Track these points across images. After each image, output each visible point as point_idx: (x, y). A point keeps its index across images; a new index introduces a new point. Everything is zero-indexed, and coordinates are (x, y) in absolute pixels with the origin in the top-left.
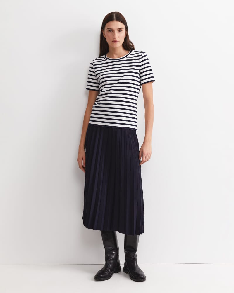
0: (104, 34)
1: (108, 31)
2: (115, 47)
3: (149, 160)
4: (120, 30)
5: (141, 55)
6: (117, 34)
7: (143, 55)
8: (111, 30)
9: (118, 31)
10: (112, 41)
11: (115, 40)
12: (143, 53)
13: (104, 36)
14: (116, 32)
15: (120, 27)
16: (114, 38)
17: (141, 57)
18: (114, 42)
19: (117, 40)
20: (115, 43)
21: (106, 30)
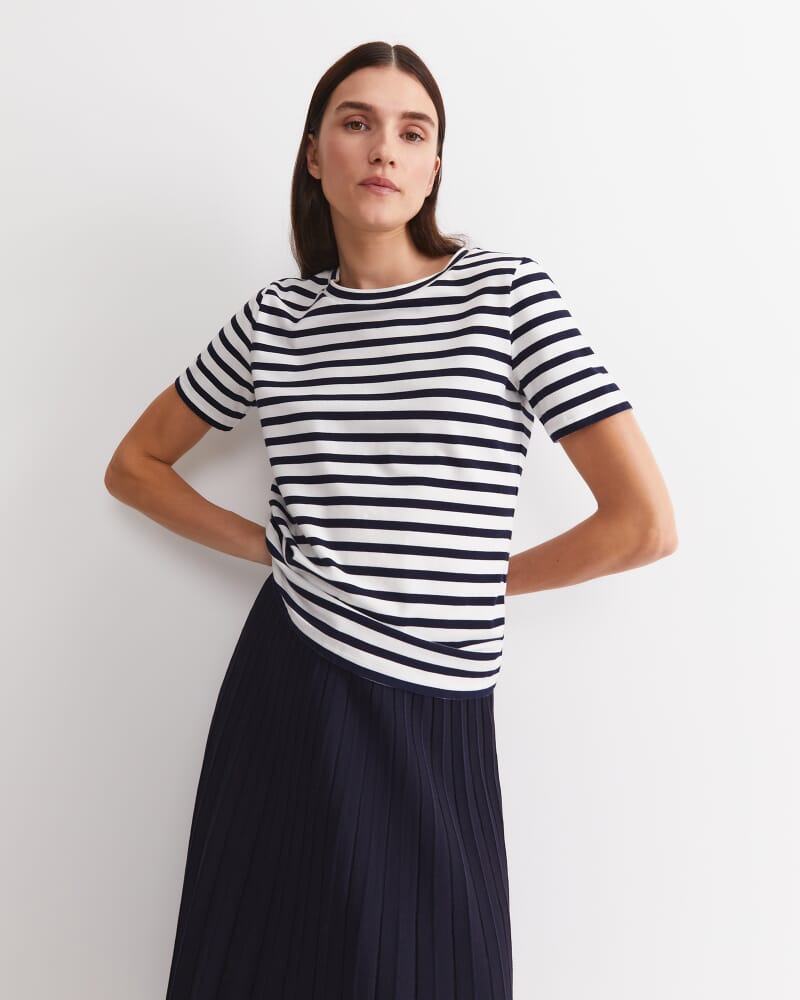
0: (314, 160)
2: (371, 219)
5: (512, 271)
6: (392, 145)
7: (523, 271)
8: (364, 119)
9: (401, 135)
10: (363, 184)
11: (379, 172)
12: (525, 261)
13: (314, 171)
14: (391, 128)
15: (411, 108)
16: (378, 161)
17: (511, 283)
18: (374, 185)
19: (389, 174)
20: (373, 196)
21: (330, 117)
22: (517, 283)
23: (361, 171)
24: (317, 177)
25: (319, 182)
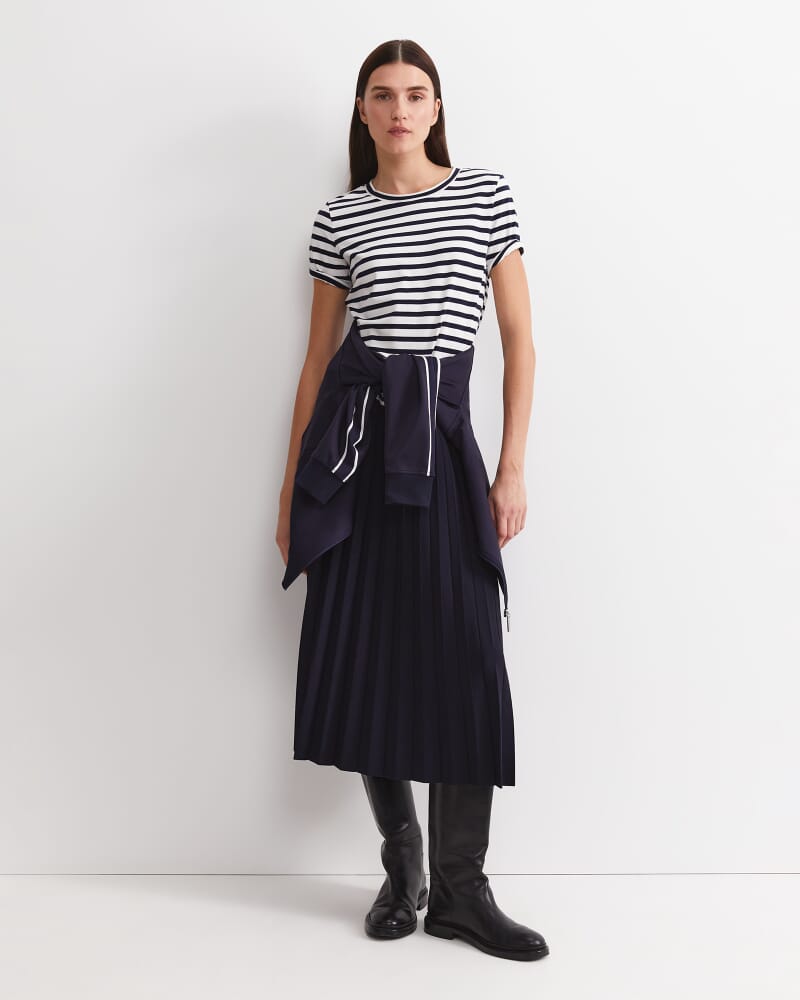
0: (363, 113)
1: (377, 97)
2: (396, 151)
3: (521, 534)
4: (415, 95)
5: (495, 183)
6: (404, 106)
7: (501, 184)
8: (386, 94)
9: (409, 99)
10: (390, 132)
11: (398, 124)
12: (502, 177)
13: (363, 119)
14: (403, 98)
15: (415, 84)
16: (396, 119)
17: (495, 190)
18: (396, 131)
19: (406, 125)
20: (396, 139)
21: (369, 94)
22: (499, 190)
23: (389, 124)
24: (365, 123)
25: (367, 126)
